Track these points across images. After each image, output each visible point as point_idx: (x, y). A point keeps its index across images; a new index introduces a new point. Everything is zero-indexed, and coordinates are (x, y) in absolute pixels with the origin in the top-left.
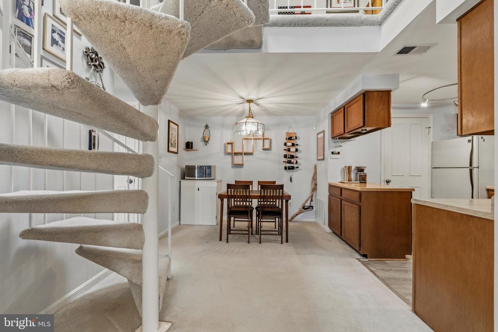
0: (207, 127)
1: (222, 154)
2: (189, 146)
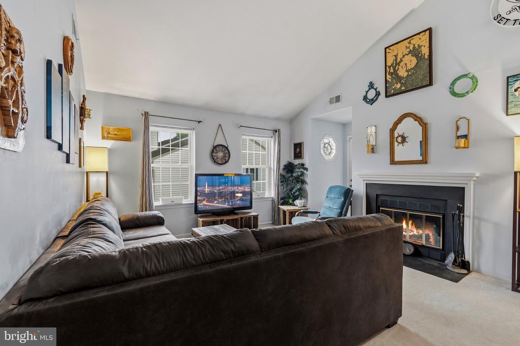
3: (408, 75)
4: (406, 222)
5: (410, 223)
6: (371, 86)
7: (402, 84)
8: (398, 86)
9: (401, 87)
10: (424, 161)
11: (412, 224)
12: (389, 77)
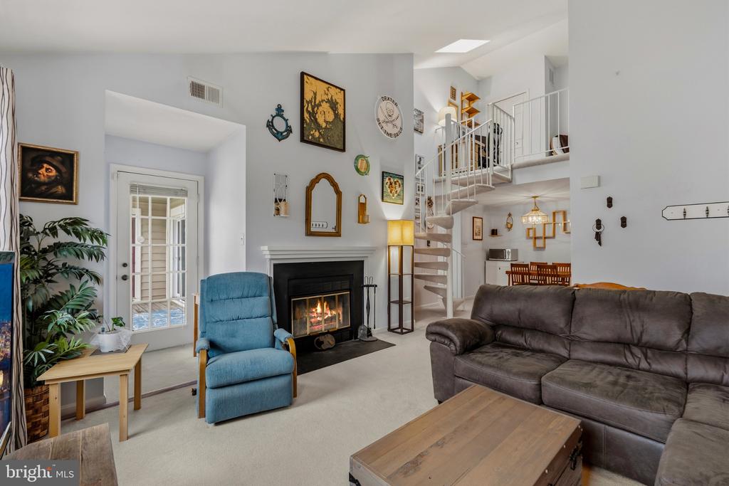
0: (510, 215)
1: (524, 239)
2: (494, 232)
3: (326, 128)
4: (321, 305)
5: (325, 304)
6: (280, 111)
7: (320, 133)
8: (317, 134)
9: (319, 138)
10: (337, 233)
11: (327, 306)
12: (306, 115)
